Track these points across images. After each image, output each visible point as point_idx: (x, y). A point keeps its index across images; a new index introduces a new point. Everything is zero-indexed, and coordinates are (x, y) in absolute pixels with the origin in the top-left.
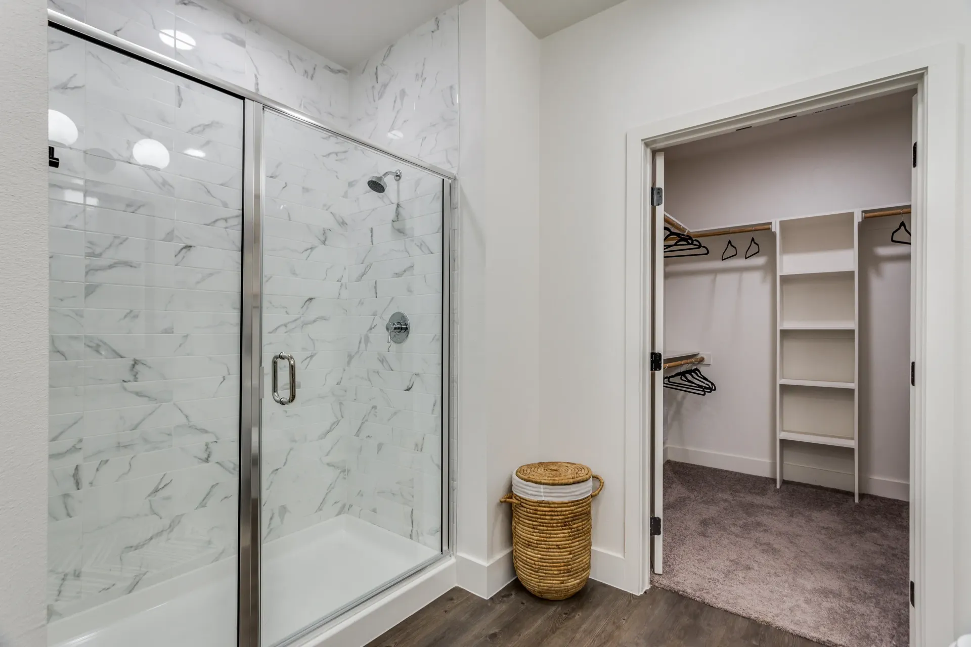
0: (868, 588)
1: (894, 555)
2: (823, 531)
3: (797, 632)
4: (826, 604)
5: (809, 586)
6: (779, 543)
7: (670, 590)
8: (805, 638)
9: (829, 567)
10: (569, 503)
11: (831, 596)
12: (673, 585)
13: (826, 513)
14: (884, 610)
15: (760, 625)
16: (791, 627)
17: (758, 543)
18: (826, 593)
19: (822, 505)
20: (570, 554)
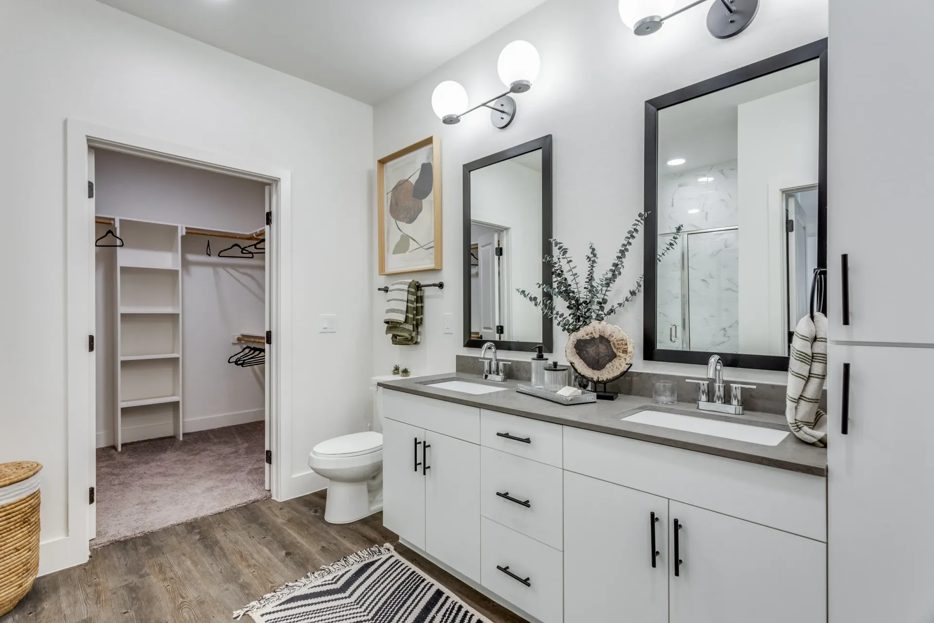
0: (228, 477)
1: (224, 457)
2: (178, 463)
3: (214, 513)
4: (215, 494)
5: (198, 491)
6: (158, 480)
7: (112, 544)
8: (219, 513)
9: (199, 477)
10: (28, 497)
11: (214, 489)
12: (112, 539)
13: (168, 452)
14: (242, 481)
15: (191, 523)
16: (209, 513)
17: (143, 487)
18: (210, 489)
19: (162, 450)
20: (30, 550)
